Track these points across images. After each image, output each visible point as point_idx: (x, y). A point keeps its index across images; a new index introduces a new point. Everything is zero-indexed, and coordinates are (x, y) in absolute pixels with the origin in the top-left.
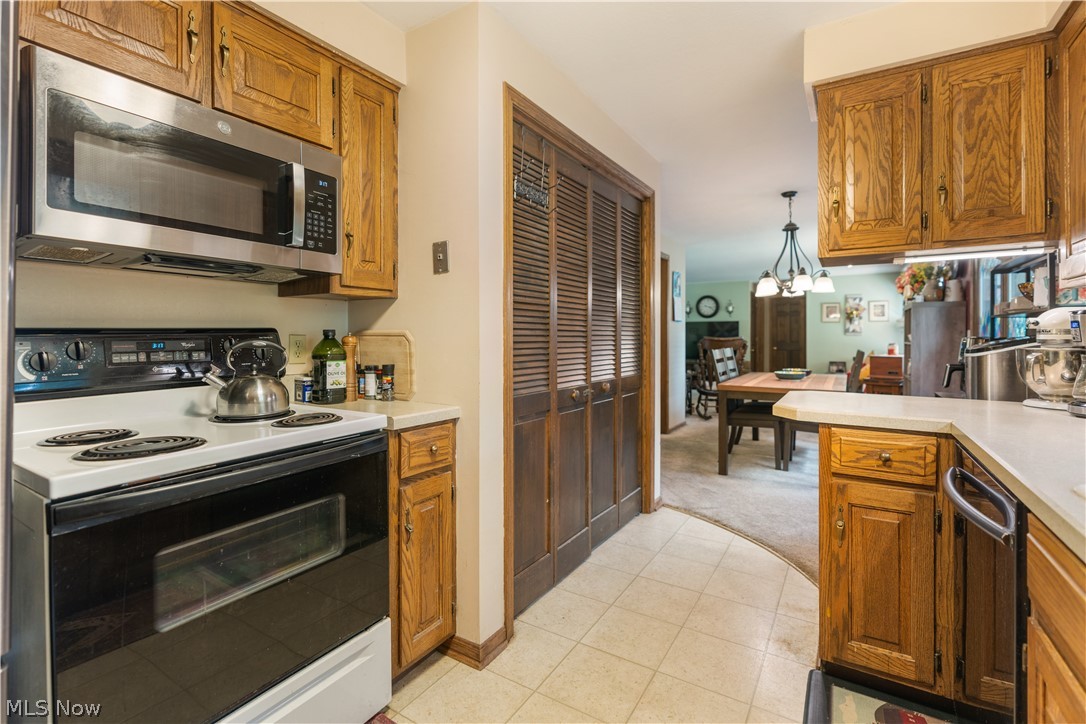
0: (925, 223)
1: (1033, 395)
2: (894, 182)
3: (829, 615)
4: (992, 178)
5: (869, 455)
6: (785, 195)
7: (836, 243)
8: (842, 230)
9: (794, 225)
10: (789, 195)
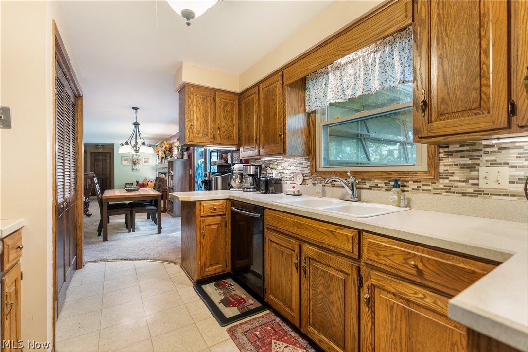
0: (215, 137)
1: (233, 187)
2: (207, 123)
3: (200, 264)
4: (228, 128)
5: (211, 208)
6: (133, 108)
7: (192, 140)
8: (193, 136)
9: (138, 123)
10: (136, 109)
